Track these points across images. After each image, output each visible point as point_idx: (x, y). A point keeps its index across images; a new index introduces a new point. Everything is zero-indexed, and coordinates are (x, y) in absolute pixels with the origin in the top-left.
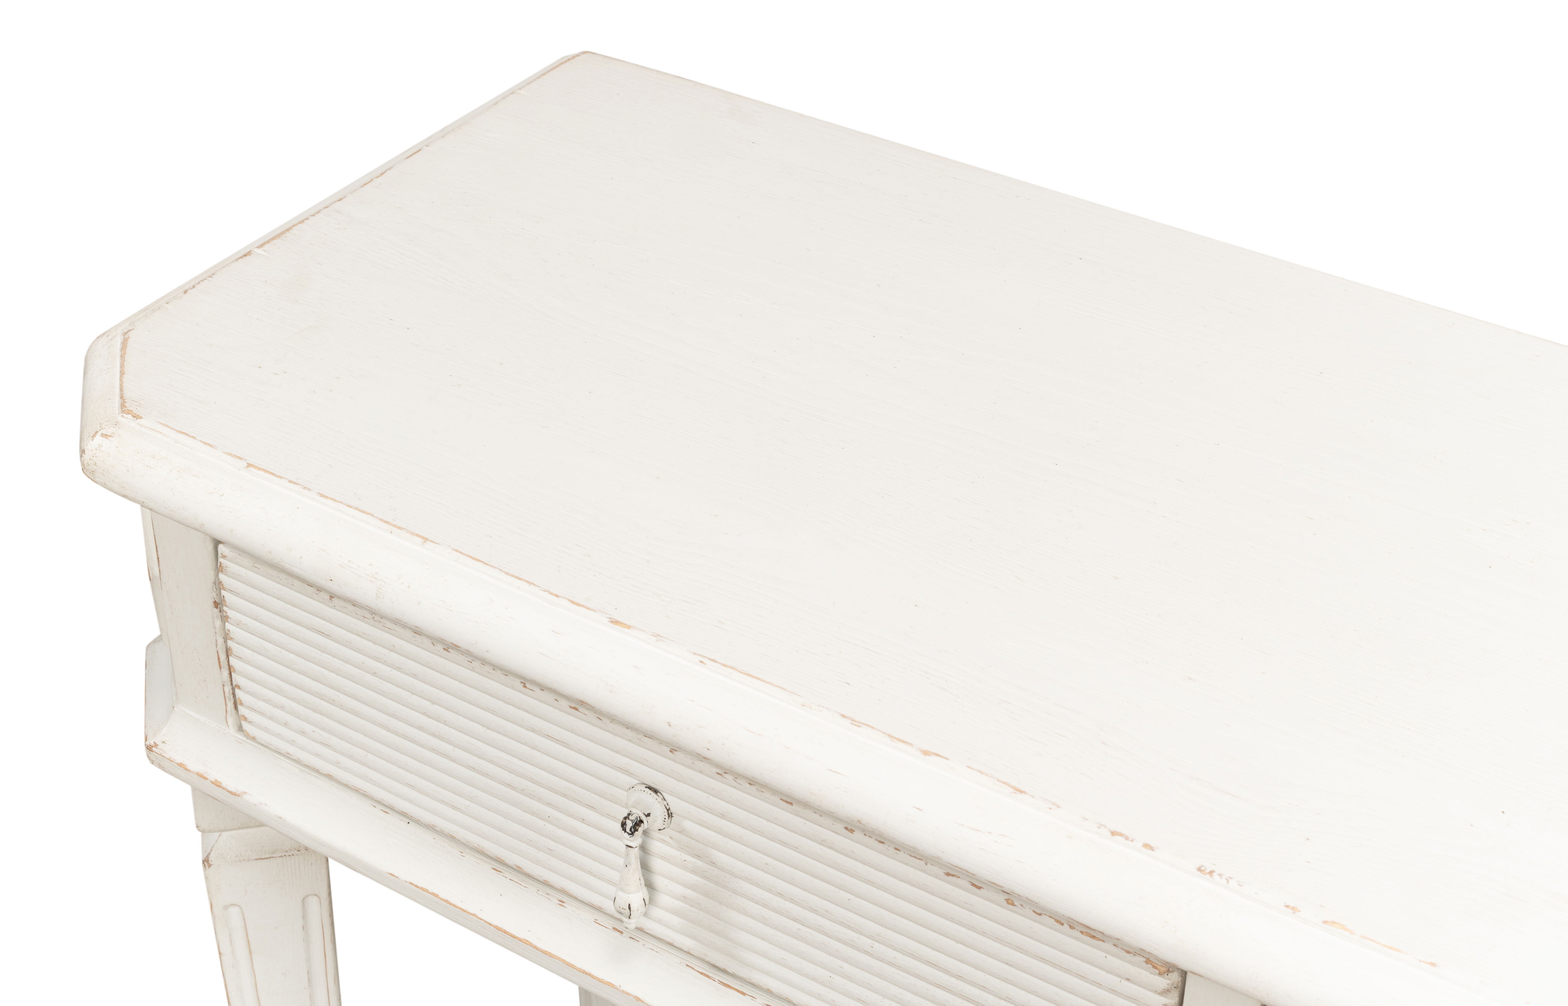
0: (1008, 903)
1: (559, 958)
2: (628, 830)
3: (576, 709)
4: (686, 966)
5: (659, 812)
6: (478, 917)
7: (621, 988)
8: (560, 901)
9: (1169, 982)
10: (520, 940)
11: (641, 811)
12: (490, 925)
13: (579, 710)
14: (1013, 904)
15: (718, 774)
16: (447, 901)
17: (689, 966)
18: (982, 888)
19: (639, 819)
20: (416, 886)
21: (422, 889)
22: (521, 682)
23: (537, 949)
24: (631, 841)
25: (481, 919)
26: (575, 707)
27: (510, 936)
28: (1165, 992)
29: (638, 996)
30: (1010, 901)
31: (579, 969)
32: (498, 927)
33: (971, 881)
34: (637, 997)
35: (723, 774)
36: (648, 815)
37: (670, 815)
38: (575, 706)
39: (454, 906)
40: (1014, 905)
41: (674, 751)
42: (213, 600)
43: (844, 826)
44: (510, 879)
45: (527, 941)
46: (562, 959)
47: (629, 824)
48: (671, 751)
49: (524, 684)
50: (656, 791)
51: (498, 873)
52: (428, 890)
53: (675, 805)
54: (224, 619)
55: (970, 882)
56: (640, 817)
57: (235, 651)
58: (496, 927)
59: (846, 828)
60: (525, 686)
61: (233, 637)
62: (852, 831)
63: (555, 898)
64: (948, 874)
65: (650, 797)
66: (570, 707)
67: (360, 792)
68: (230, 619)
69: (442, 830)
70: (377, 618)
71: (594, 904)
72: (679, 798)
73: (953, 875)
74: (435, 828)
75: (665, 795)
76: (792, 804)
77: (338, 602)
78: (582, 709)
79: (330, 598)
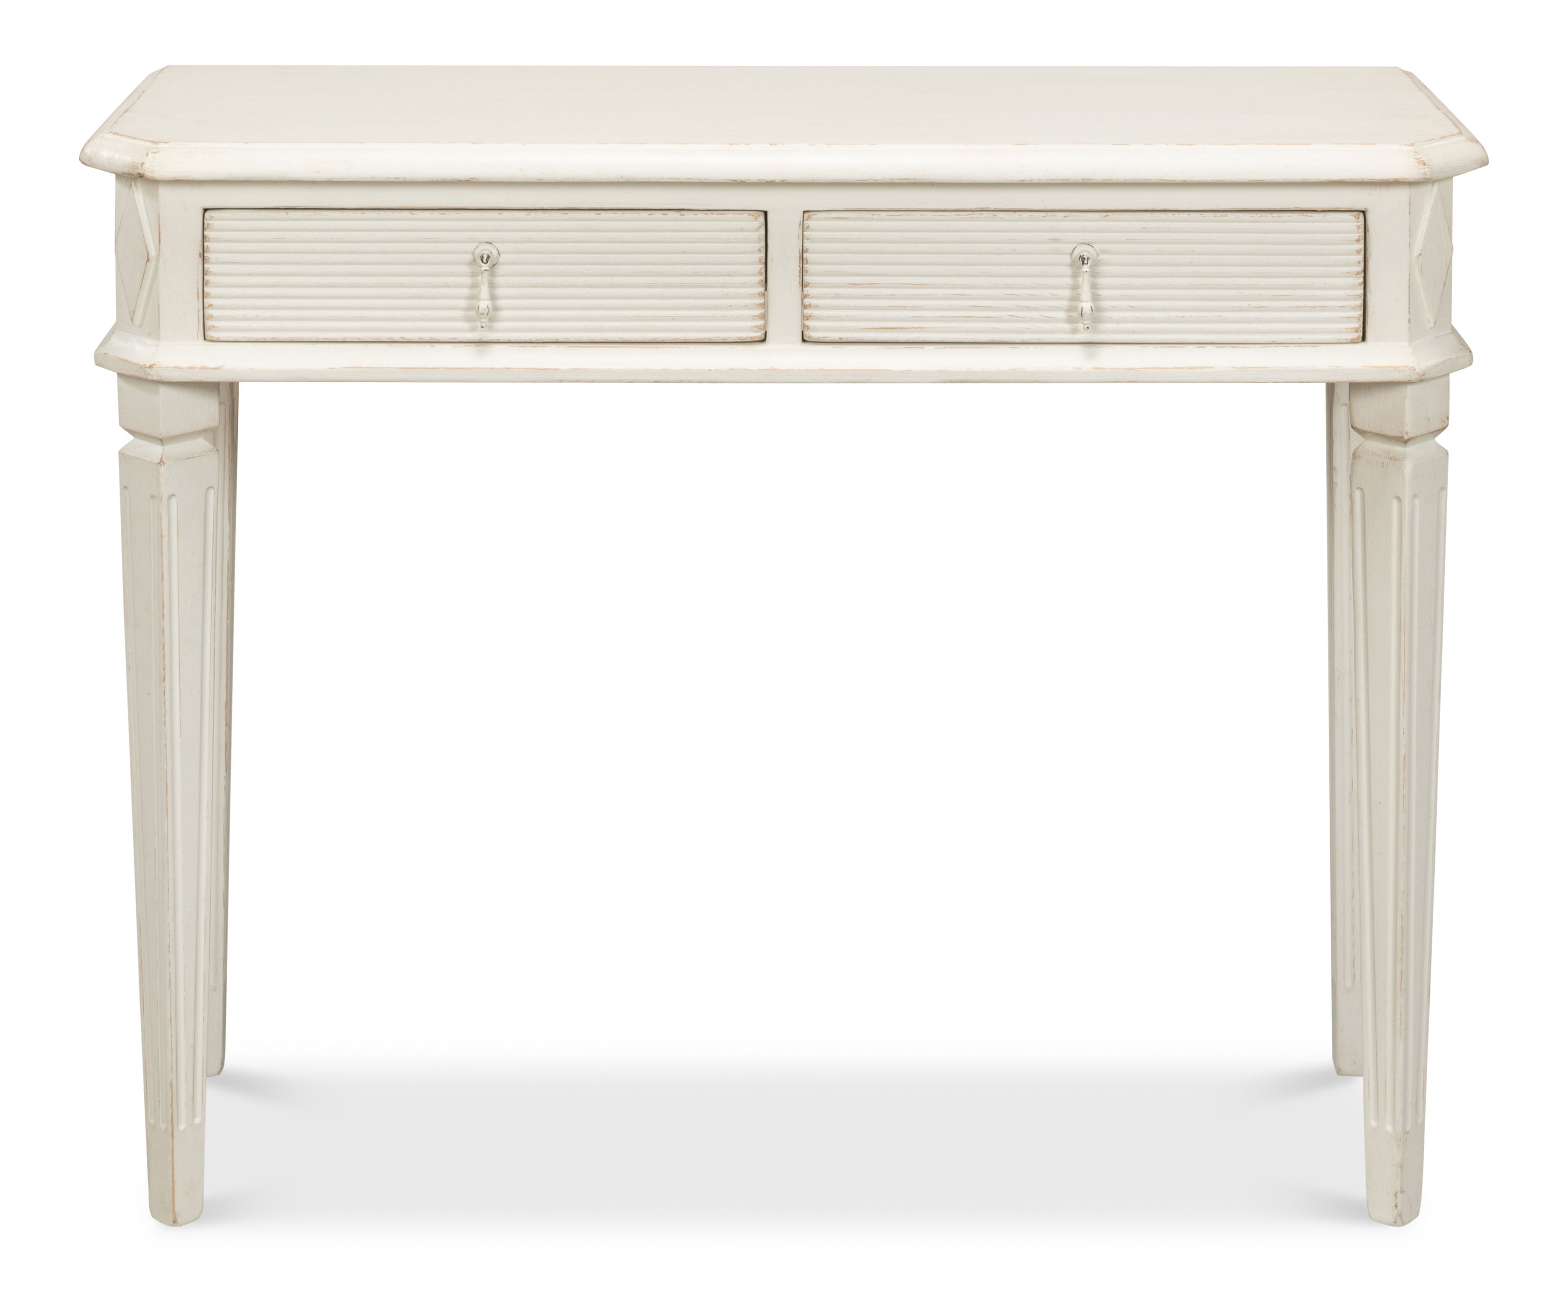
2: (485, 261)
3: (444, 214)
5: (495, 253)
9: (759, 222)
10: (417, 368)
14: (683, 215)
18: (666, 214)
20: (348, 368)
21: (351, 368)
24: (487, 267)
28: (757, 230)
33: (661, 213)
37: (499, 254)
42: (199, 252)
44: (401, 347)
47: (485, 257)
50: (491, 244)
53: (501, 247)
54: (204, 261)
57: (211, 282)
58: (401, 368)
59: (597, 214)
60: (412, 214)
61: (211, 272)
62: (600, 214)
63: (428, 346)
64: (650, 214)
65: (488, 247)
66: (440, 214)
67: (295, 340)
68: (210, 260)
69: (351, 339)
70: (318, 212)
71: (450, 339)
72: (504, 242)
73: (652, 214)
74: (347, 340)
75: (495, 244)
76: (567, 214)
77: (292, 213)
78: (447, 212)
79: (287, 213)
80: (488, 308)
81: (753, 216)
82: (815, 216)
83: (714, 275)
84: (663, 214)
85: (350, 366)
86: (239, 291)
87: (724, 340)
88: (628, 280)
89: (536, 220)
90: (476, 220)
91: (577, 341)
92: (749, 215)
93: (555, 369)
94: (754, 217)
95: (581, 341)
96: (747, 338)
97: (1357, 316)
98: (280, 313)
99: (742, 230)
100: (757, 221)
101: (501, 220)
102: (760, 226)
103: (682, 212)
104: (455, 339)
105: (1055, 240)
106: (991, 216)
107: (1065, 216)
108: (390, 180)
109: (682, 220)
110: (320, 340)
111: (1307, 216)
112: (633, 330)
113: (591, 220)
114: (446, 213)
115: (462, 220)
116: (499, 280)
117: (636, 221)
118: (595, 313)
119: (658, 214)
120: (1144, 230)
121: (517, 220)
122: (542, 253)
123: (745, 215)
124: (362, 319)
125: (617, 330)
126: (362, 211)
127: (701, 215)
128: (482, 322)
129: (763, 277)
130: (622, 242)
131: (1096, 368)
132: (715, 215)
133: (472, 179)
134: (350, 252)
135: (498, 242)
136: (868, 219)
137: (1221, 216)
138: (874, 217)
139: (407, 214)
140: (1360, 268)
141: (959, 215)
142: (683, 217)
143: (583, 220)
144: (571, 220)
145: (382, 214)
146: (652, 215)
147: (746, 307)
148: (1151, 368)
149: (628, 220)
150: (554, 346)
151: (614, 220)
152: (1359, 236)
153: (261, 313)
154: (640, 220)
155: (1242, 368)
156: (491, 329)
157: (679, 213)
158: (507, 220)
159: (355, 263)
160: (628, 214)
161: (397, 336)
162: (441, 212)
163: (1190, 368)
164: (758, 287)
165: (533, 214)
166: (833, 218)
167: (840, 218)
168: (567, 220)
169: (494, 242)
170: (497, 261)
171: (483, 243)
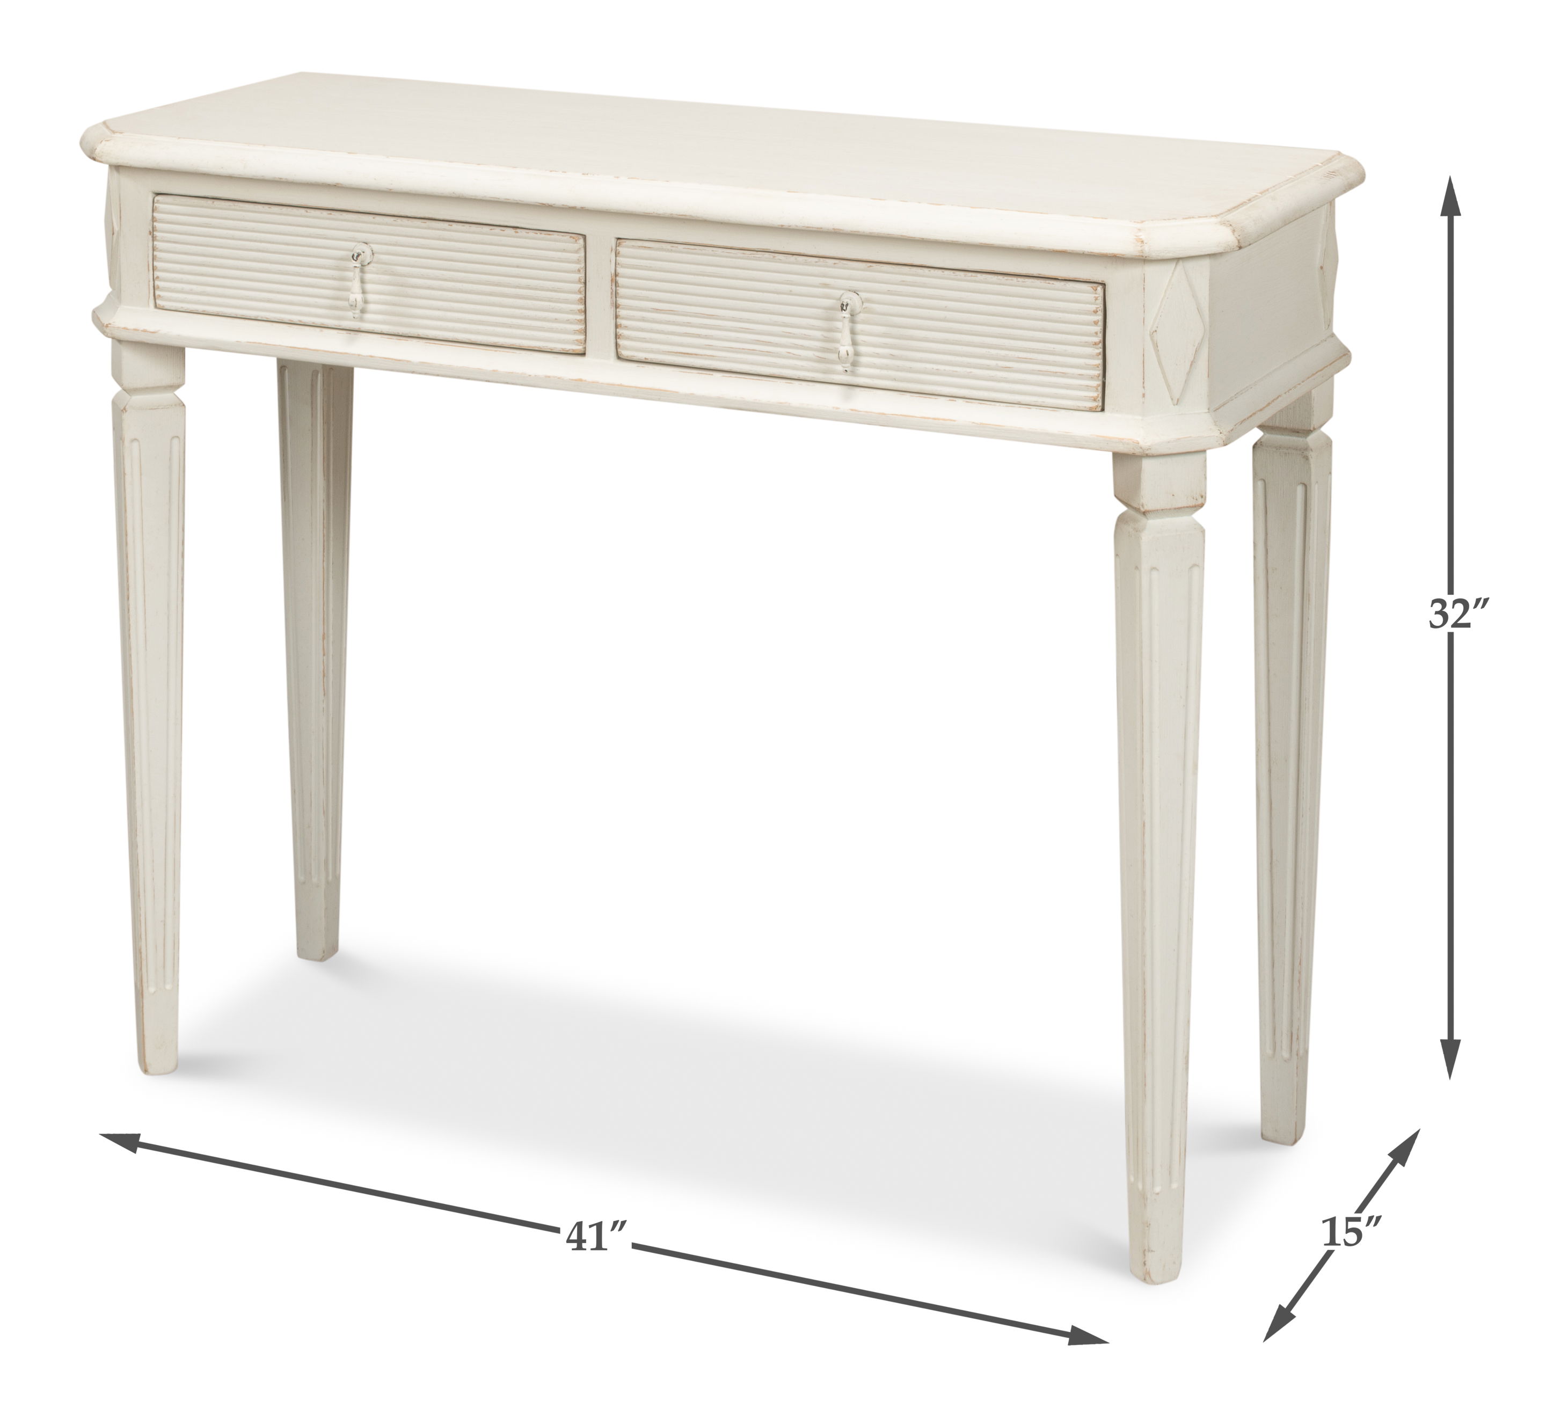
2: (355, 259)
3: (331, 214)
5: (368, 252)
6: (281, 345)
9: (579, 244)
11: (360, 250)
12: (288, 347)
14: (518, 232)
15: (396, 221)
18: (506, 230)
19: (359, 254)
21: (254, 342)
24: (356, 264)
27: (298, 348)
28: (577, 252)
36: (363, 252)
37: (373, 254)
39: (269, 344)
42: (150, 231)
47: (356, 255)
50: (366, 243)
53: (376, 247)
54: (154, 238)
57: (158, 257)
58: (291, 347)
59: (449, 225)
60: (307, 212)
61: (157, 248)
63: (318, 329)
64: (491, 229)
65: (364, 247)
66: (327, 214)
67: (220, 314)
68: (157, 238)
69: (262, 317)
70: (236, 204)
71: (336, 325)
72: (376, 243)
74: (258, 319)
75: (370, 245)
76: (425, 223)
77: (217, 203)
78: (333, 213)
80: (356, 300)
81: (574, 238)
82: (624, 243)
83: (542, 289)
84: (503, 230)
85: (252, 341)
86: (177, 267)
87: (552, 349)
88: (475, 287)
89: (401, 226)
90: (355, 221)
91: (434, 338)
92: (571, 237)
93: (408, 361)
94: (574, 240)
95: (437, 338)
96: (570, 350)
97: (1095, 385)
98: (209, 289)
99: (564, 251)
100: (577, 243)
101: (375, 223)
102: (580, 249)
103: (518, 230)
104: (340, 326)
105: (826, 286)
106: (772, 257)
107: (835, 264)
109: (517, 237)
111: (1049, 283)
112: (478, 333)
113: (444, 230)
115: (344, 221)
116: (368, 276)
117: (481, 234)
118: (449, 314)
119: (498, 230)
120: (903, 283)
121: (387, 224)
122: (406, 256)
123: (567, 237)
124: (269, 301)
125: (465, 331)
126: (269, 206)
127: (531, 234)
128: (354, 313)
129: (582, 296)
130: (469, 252)
131: (852, 410)
132: (543, 235)
133: (337, 184)
134: (261, 241)
135: (373, 243)
136: (668, 251)
137: (972, 276)
138: (673, 249)
139: (302, 211)
140: (1099, 338)
141: (744, 254)
142: (517, 234)
143: (438, 229)
144: (429, 228)
145: (284, 209)
146: (493, 230)
147: (568, 322)
148: (901, 415)
149: (474, 233)
150: (415, 341)
151: (463, 232)
152: (1097, 308)
153: (194, 287)
154: (483, 234)
155: (981, 424)
156: (361, 320)
157: (515, 231)
158: (380, 224)
159: (263, 251)
160: (474, 228)
161: (296, 318)
162: (329, 212)
163: (934, 419)
164: (578, 304)
165: (399, 220)
166: (639, 247)
167: (645, 247)
168: (426, 228)
169: (370, 243)
170: (371, 260)
171: (361, 243)
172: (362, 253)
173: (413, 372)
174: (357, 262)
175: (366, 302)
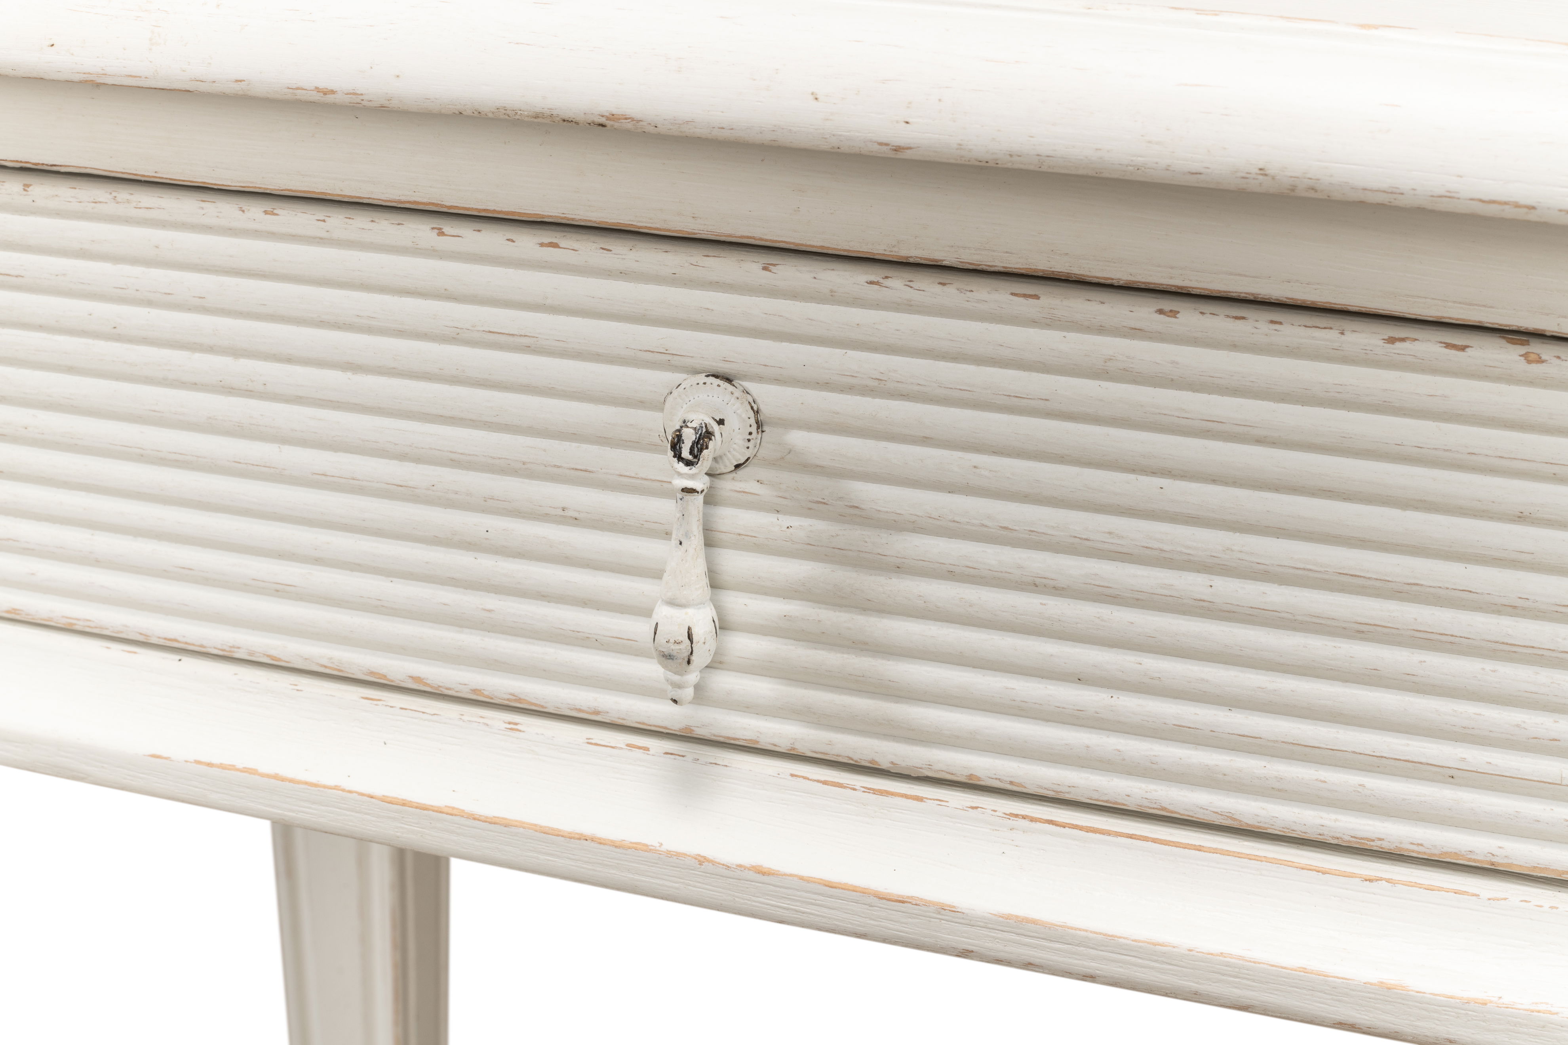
0: (1529, 362)
1: (524, 823)
2: (686, 454)
3: (555, 245)
4: (790, 778)
5: (738, 424)
6: (343, 790)
7: (664, 848)
8: (510, 723)
11: (707, 414)
12: (372, 797)
13: (561, 246)
14: (1540, 361)
15: (871, 283)
16: (276, 777)
17: (796, 776)
18: (1468, 347)
19: (704, 430)
20: (210, 765)
21: (222, 767)
22: (433, 228)
23: (475, 819)
24: (692, 477)
25: (350, 792)
26: (550, 243)
27: (417, 808)
29: (702, 854)
30: (1532, 357)
31: (570, 833)
32: (387, 797)
33: (1443, 341)
34: (699, 855)
35: (881, 281)
36: (721, 422)
37: (759, 425)
38: (550, 241)
39: (292, 781)
40: (1543, 362)
41: (771, 267)
43: (1155, 309)
44: (402, 708)
45: (453, 808)
46: (532, 825)
47: (689, 436)
48: (765, 269)
49: (440, 229)
50: (729, 380)
51: (375, 702)
52: (234, 766)
53: (766, 401)
55: (1441, 342)
56: (706, 426)
58: (384, 799)
59: (1161, 312)
60: (441, 233)
62: (1174, 314)
64: (1392, 340)
65: (718, 392)
66: (542, 245)
69: (251, 653)
70: (124, 193)
71: (580, 710)
72: (778, 381)
73: (1403, 340)
74: (237, 655)
75: (747, 385)
76: (1037, 297)
78: (568, 241)
79: (26, 186)
80: (690, 637)
84: (1448, 346)
85: (216, 761)
89: (909, 307)
90: (674, 280)
101: (773, 292)
103: (1537, 348)
104: (597, 713)
108: (301, 95)
109: (1531, 383)
110: (154, 640)
114: (563, 243)
115: (623, 275)
117: (1329, 359)
121: (832, 298)
122: (926, 441)
124: (281, 591)
126: (268, 205)
130: (1260, 441)
134: (234, 352)
135: (760, 379)
142: (1535, 368)
143: (1101, 330)
151: (1234, 347)
154: (1346, 360)
157: (1523, 350)
158: (794, 295)
162: (548, 236)
168: (1034, 323)
169: (745, 377)
170: (748, 453)
171: (701, 378)
172: (715, 428)
173: (966, 954)
174: (694, 470)
175: (722, 625)
